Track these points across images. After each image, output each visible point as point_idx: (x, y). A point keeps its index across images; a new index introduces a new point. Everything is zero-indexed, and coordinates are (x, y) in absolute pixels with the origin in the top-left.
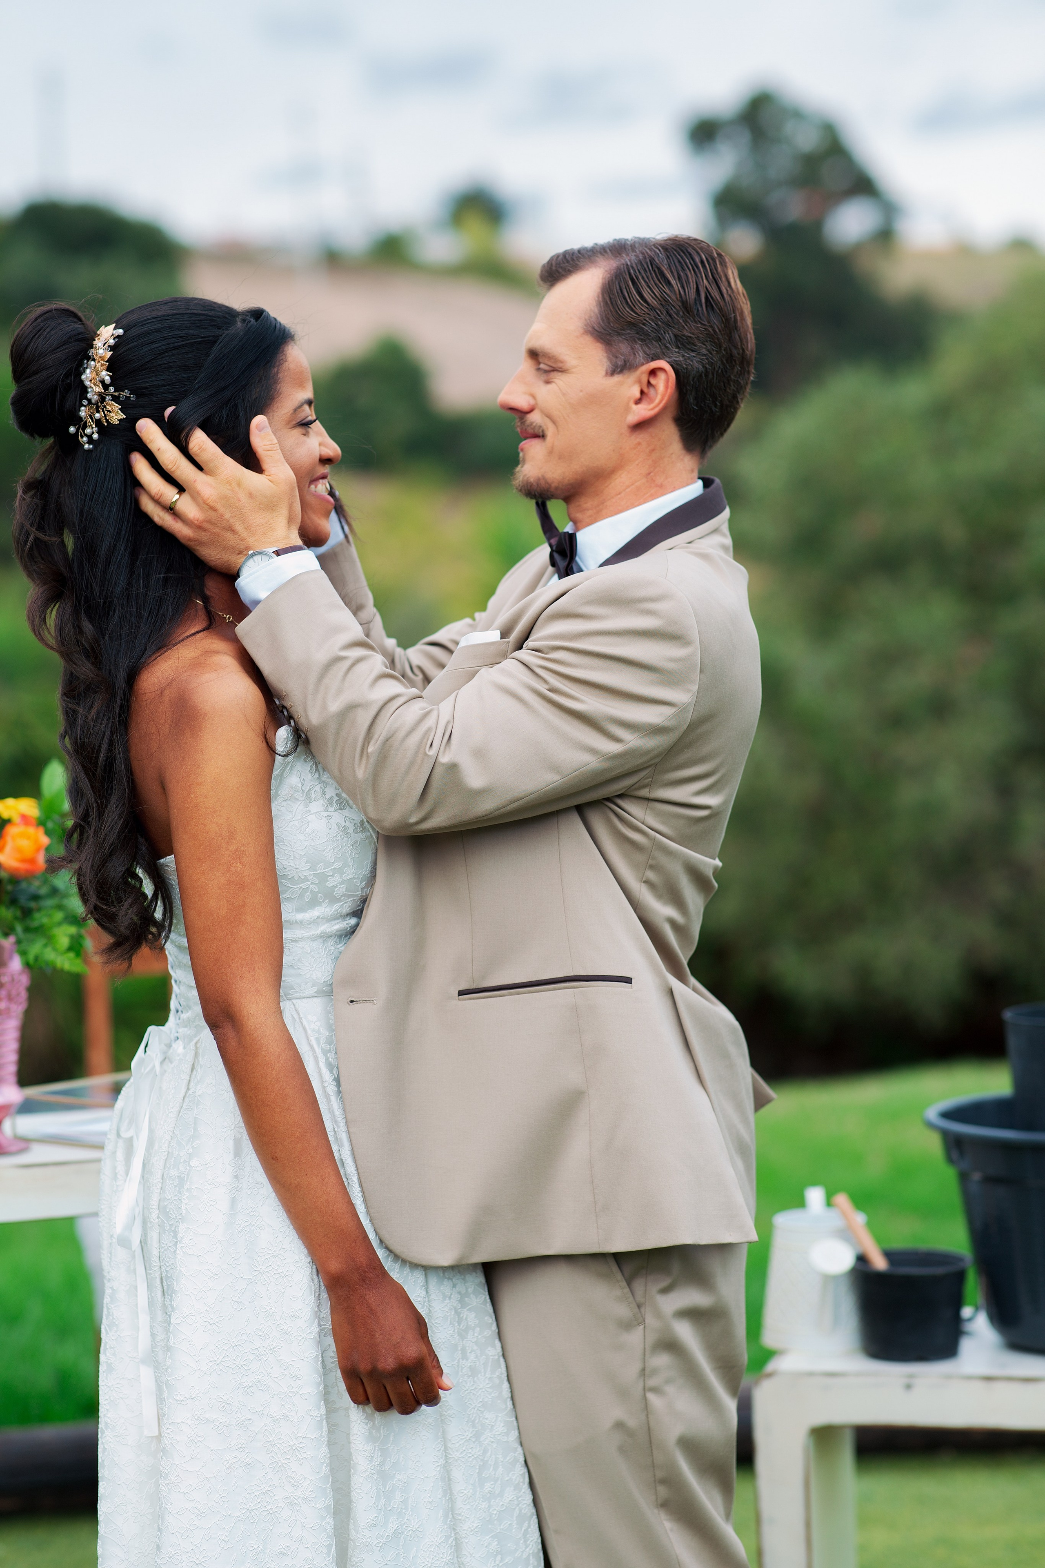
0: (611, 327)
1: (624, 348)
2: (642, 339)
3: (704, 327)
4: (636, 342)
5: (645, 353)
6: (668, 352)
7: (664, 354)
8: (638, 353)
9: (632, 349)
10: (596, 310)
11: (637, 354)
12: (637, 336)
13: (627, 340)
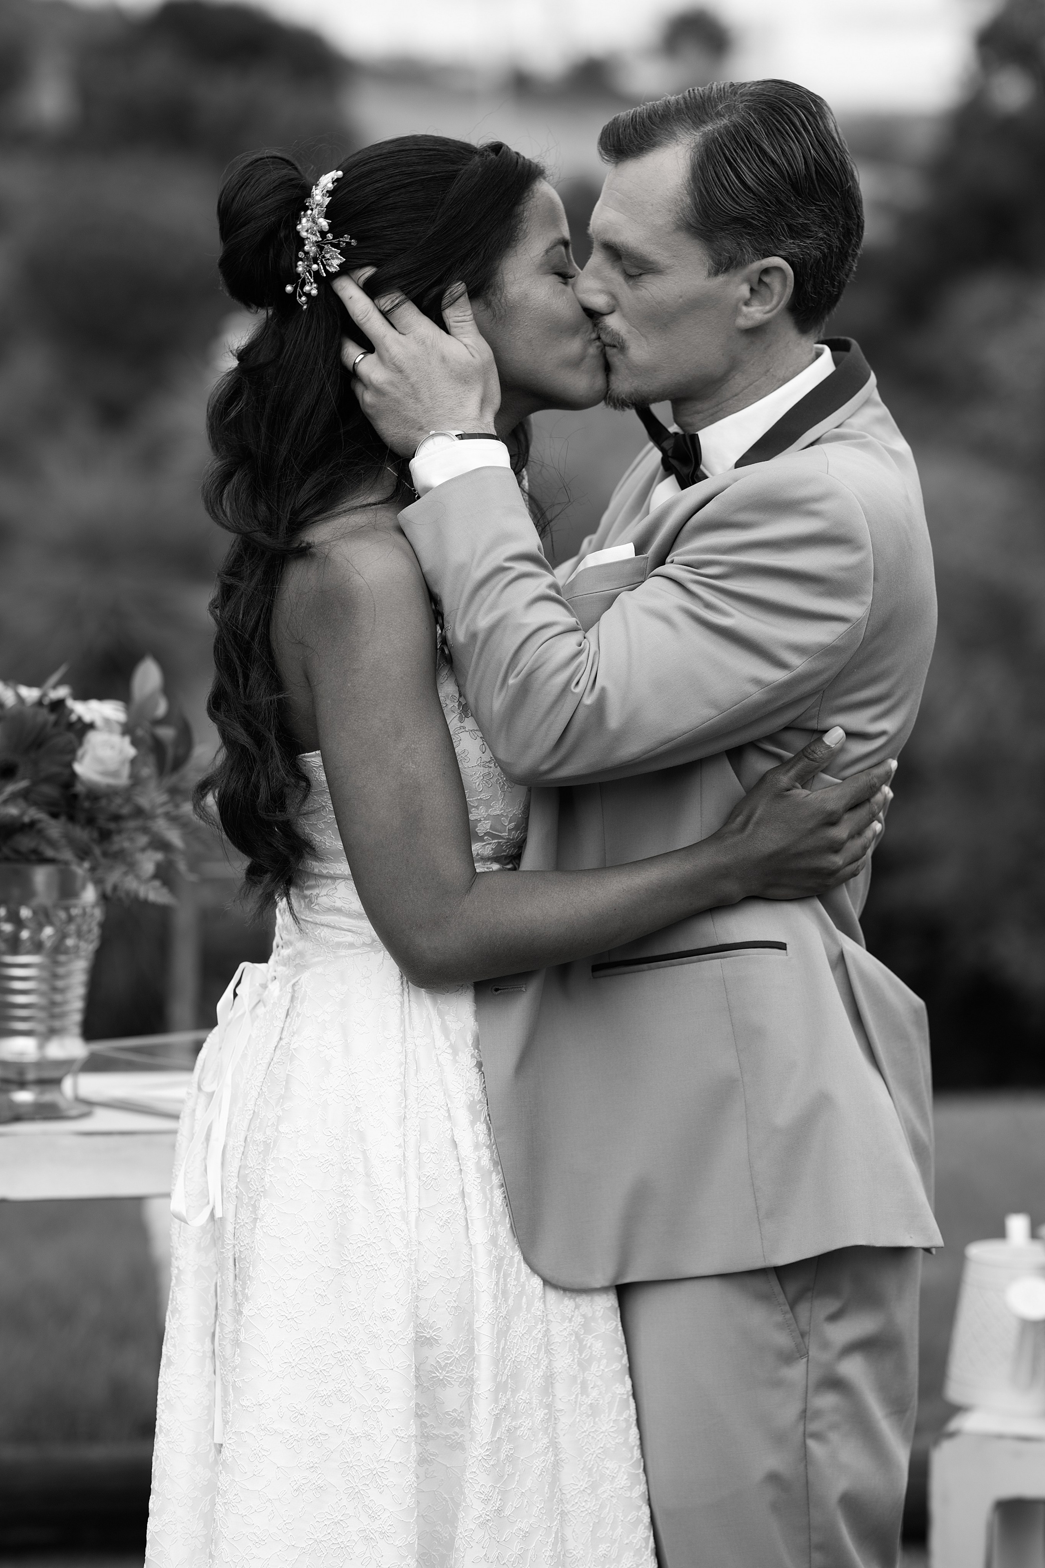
0: (710, 222)
1: (729, 244)
2: (749, 233)
3: (819, 208)
4: (742, 236)
5: (755, 249)
6: (782, 244)
7: (777, 248)
8: (746, 249)
9: (739, 244)
10: (688, 200)
11: (744, 250)
12: (744, 230)
13: (732, 235)
